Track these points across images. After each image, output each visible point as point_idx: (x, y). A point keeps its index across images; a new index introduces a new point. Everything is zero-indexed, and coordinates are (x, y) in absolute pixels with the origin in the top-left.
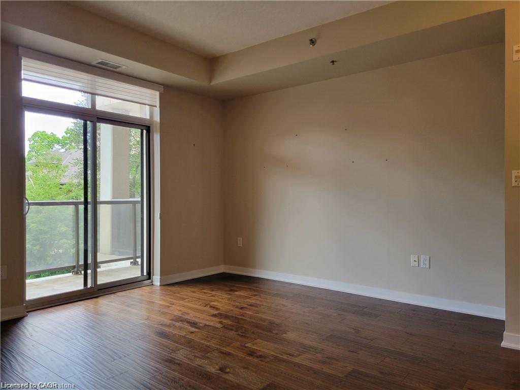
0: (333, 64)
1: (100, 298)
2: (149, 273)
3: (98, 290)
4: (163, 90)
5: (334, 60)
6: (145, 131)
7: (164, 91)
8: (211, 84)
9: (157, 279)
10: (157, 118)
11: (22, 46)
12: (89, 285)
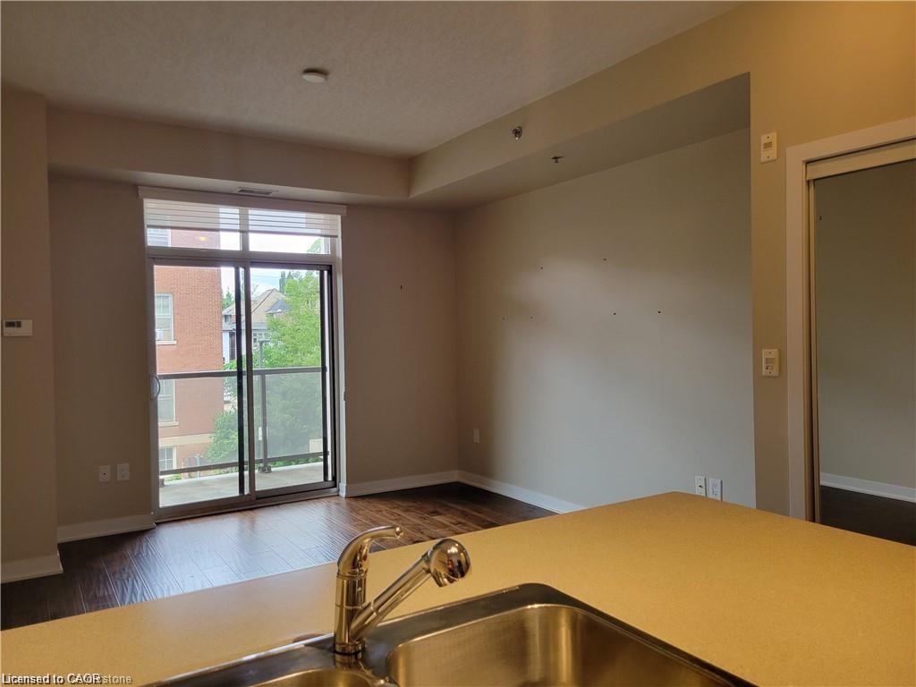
0: (556, 162)
1: (256, 511)
2: (334, 478)
3: (257, 499)
4: (345, 211)
5: (558, 156)
6: (326, 273)
7: (348, 213)
8: (411, 197)
9: (343, 485)
10: (339, 253)
11: (142, 185)
12: (247, 491)
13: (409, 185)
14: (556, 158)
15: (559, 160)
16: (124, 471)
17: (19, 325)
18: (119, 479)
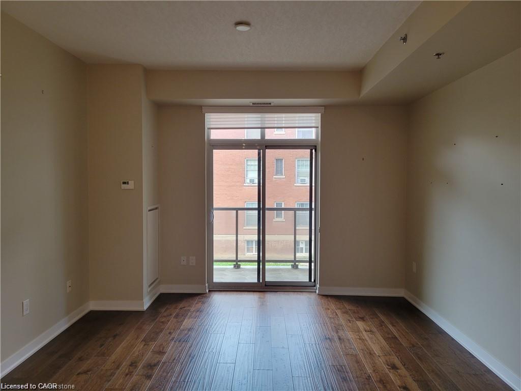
0: (439, 58)
2: (315, 281)
3: (266, 286)
4: (323, 110)
5: (440, 52)
6: (314, 150)
7: (325, 112)
8: (361, 95)
9: (318, 286)
10: (319, 138)
11: (204, 106)
12: (261, 281)
13: (359, 87)
14: (438, 55)
15: (440, 56)
16: (193, 261)
17: (128, 183)
18: (191, 264)
